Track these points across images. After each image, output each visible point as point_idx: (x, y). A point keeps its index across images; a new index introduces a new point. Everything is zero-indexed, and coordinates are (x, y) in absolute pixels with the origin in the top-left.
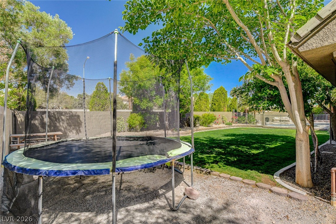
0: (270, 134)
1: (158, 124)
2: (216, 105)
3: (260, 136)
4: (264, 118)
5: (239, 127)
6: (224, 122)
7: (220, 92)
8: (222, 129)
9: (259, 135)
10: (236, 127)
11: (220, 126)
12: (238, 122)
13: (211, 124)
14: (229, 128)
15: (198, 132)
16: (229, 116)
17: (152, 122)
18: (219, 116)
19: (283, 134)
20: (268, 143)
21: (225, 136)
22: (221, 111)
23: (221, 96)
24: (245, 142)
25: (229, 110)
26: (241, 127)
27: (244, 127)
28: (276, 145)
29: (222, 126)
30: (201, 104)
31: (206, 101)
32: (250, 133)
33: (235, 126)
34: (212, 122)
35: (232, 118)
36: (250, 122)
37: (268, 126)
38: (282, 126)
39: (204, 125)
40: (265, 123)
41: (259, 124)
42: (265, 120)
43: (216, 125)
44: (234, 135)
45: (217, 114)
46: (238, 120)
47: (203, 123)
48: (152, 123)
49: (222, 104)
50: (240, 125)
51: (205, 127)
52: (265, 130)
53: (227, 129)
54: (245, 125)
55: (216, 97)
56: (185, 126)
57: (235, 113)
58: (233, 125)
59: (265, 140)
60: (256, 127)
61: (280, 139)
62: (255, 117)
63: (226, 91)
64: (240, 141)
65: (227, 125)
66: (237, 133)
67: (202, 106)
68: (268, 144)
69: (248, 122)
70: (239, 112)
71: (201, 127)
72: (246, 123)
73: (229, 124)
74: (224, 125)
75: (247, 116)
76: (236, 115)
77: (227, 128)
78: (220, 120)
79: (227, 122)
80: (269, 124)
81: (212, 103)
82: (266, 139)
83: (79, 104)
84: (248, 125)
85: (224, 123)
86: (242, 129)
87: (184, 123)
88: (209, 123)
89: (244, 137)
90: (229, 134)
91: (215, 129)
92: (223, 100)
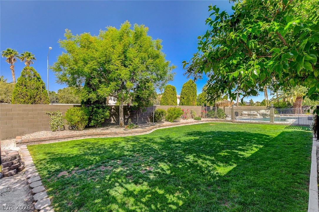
0: (241, 131)
1: (112, 119)
2: (185, 98)
3: (230, 135)
4: (234, 112)
5: (208, 122)
6: (193, 116)
7: (189, 85)
8: (190, 124)
9: (228, 133)
10: (205, 122)
11: (188, 121)
12: (208, 116)
13: (178, 119)
14: (198, 123)
15: (161, 128)
16: (198, 110)
17: (100, 117)
18: (188, 110)
19: (255, 131)
20: (241, 147)
21: (188, 134)
22: (190, 105)
23: (190, 89)
24: (211, 145)
25: (198, 104)
26: (210, 122)
27: (214, 122)
28: (253, 152)
29: (191, 121)
30: (168, 97)
31: (173, 94)
32: (219, 130)
33: (204, 120)
34: (178, 117)
35: (202, 112)
36: (220, 117)
37: (238, 120)
38: (252, 121)
39: (169, 120)
40: (234, 117)
41: (229, 119)
42: (234, 115)
43: (183, 120)
44: (199, 133)
45: (185, 108)
46: (208, 115)
47: (169, 118)
48: (99, 119)
49: (191, 98)
50: (210, 119)
51: (170, 123)
52: (235, 126)
53: (194, 125)
54: (214, 119)
55: (185, 90)
56: (148, 121)
57: (204, 107)
58: (202, 119)
59: (236, 142)
60: (225, 122)
61: (254, 140)
62: (224, 111)
63: (195, 85)
64: (204, 144)
65: (195, 120)
66: (204, 130)
67: (169, 100)
68: (240, 150)
69: (217, 116)
70: (209, 107)
71: (167, 122)
72: (216, 117)
73: (198, 119)
74: (193, 120)
75: (216, 110)
76: (205, 109)
77: (196, 123)
78: (189, 115)
79: (197, 116)
80: (238, 119)
81: (181, 97)
82: (238, 139)
83: (56, 99)
84: (217, 119)
85: (192, 118)
86: (211, 125)
87: (147, 119)
88: (176, 118)
89: (210, 137)
90: (194, 132)
91: (182, 125)
92: (192, 93)
